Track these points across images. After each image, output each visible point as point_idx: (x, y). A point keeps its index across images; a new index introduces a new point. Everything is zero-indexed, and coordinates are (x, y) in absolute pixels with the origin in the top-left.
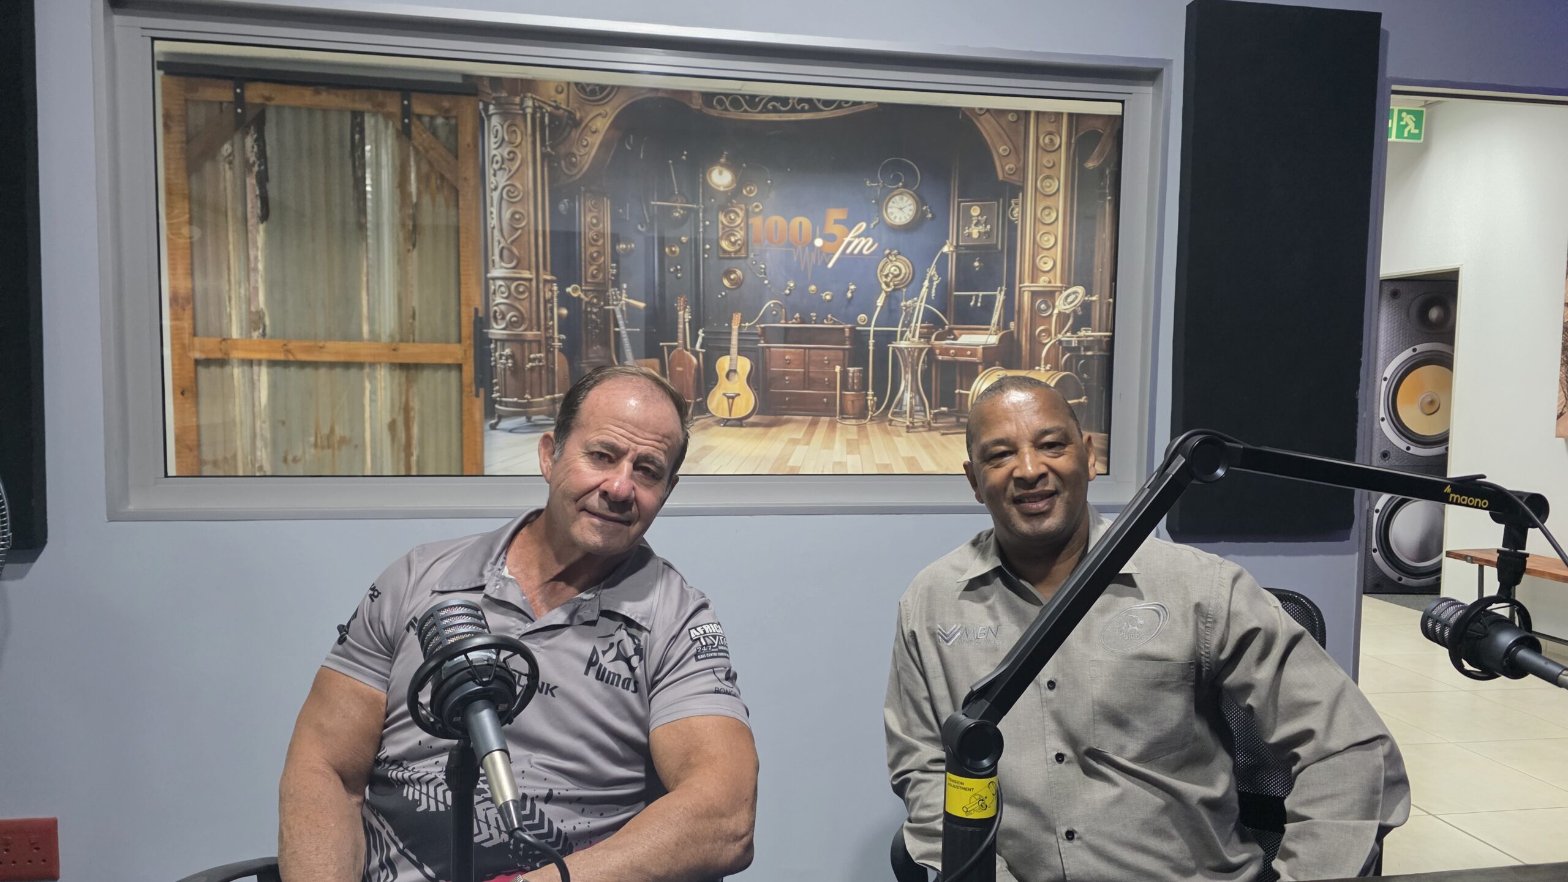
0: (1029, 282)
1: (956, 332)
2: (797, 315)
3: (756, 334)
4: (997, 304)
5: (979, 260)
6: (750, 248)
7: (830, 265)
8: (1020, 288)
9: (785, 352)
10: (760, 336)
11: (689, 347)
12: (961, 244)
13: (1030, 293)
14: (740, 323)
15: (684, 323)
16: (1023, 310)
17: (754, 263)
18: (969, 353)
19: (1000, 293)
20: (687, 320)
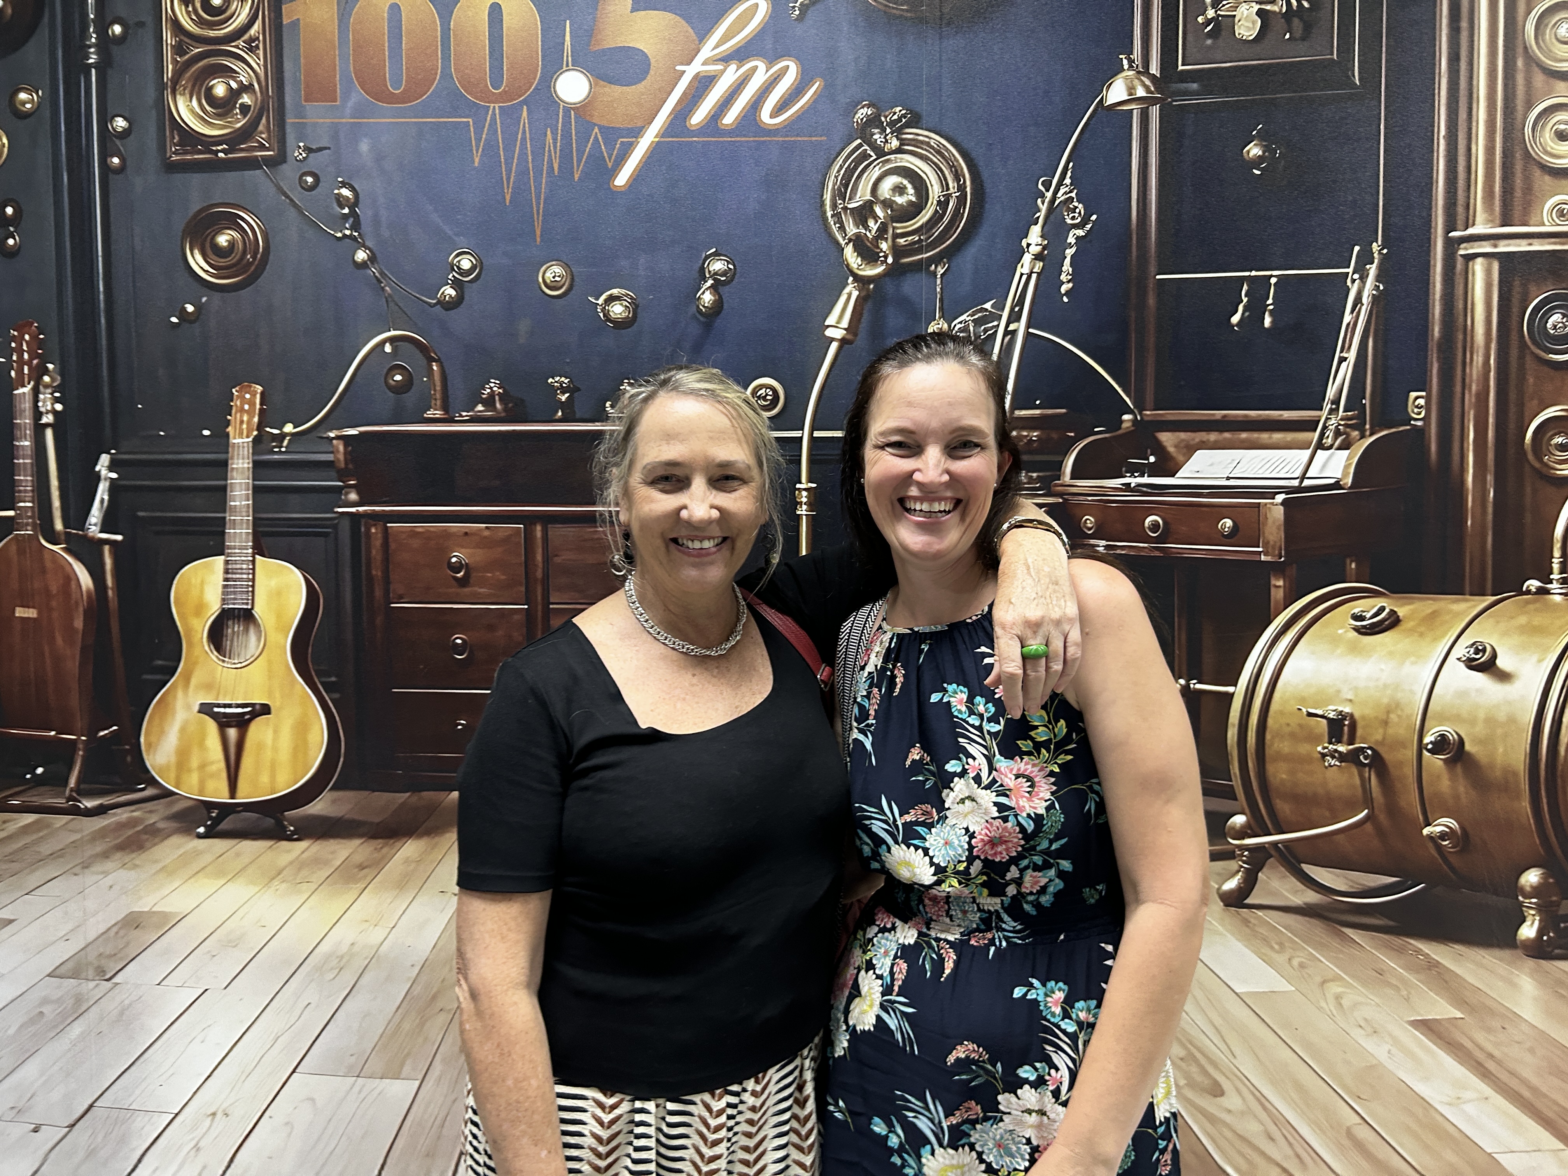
0: (1490, 221)
1: (1166, 438)
2: (494, 386)
3: (330, 464)
4: (1347, 318)
5: (1261, 136)
6: (289, 120)
7: (622, 179)
8: (1451, 245)
9: (446, 535)
10: (342, 475)
11: (59, 526)
12: (1180, 68)
13: (1496, 266)
14: (260, 427)
15: (39, 429)
16: (1468, 333)
17: (310, 180)
18: (1229, 523)
19: (1361, 270)
20: (48, 419)
